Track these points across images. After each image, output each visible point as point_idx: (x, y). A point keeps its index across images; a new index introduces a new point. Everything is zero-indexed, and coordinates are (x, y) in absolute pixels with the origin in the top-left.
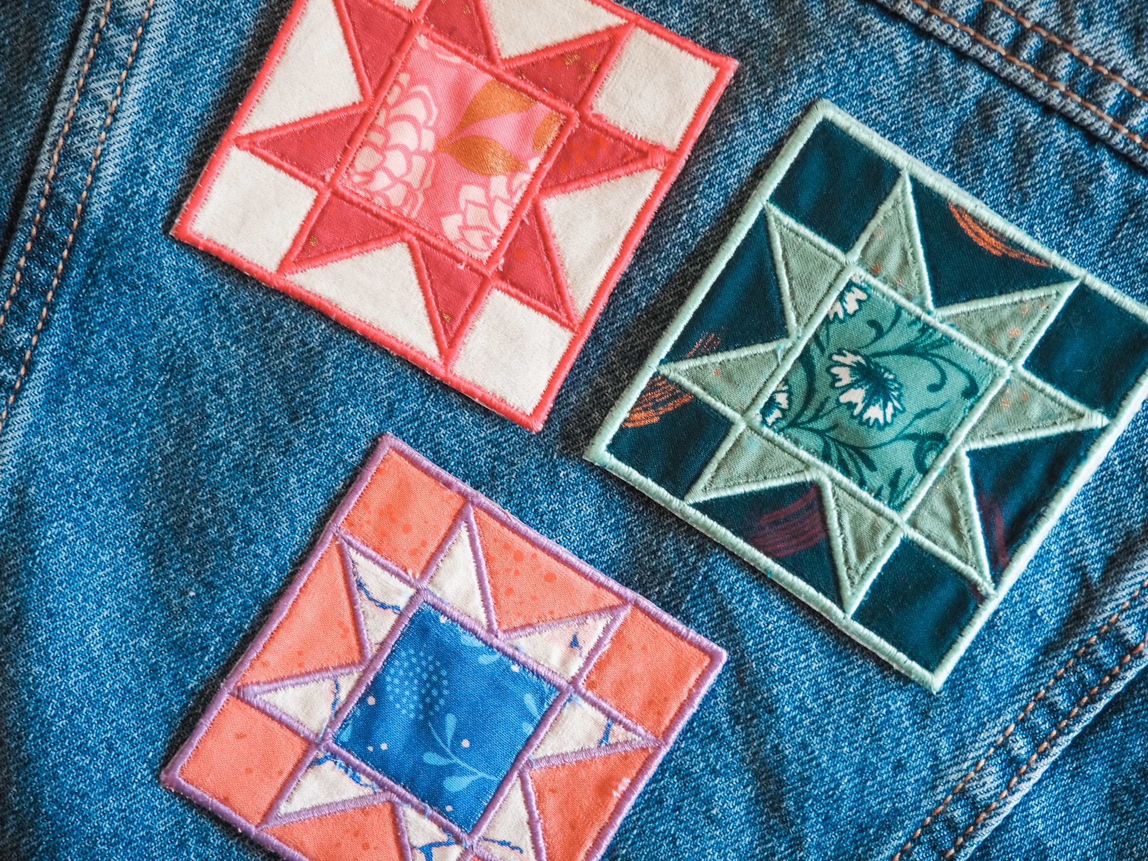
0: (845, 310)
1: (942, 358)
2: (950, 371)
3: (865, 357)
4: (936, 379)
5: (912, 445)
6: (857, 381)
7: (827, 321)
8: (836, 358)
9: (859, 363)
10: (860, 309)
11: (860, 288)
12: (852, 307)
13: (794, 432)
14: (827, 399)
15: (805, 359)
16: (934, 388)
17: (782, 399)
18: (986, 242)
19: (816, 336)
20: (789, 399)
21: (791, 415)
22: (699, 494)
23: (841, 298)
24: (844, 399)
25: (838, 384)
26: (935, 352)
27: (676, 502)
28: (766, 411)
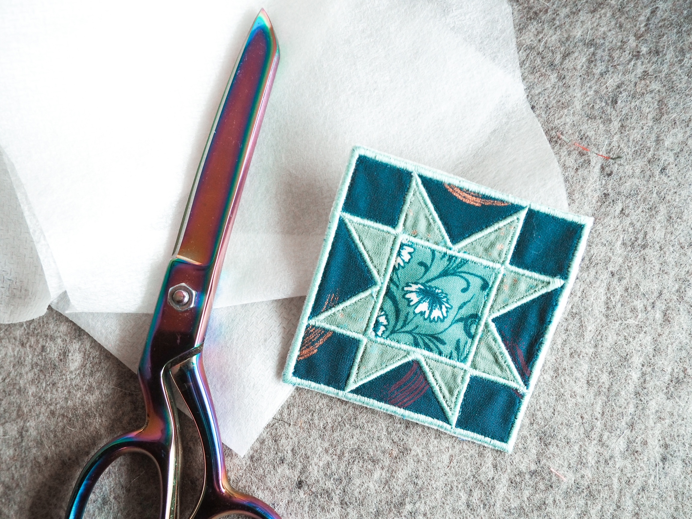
0: (403, 261)
1: (465, 272)
2: (470, 278)
3: (422, 284)
4: (464, 285)
5: (461, 325)
6: (422, 299)
7: (395, 269)
8: (406, 289)
9: (420, 289)
10: (412, 257)
11: (409, 246)
12: (407, 257)
13: (394, 336)
14: (408, 314)
15: (389, 293)
16: (464, 290)
17: (383, 320)
18: (470, 200)
19: (391, 280)
20: (387, 318)
21: (390, 328)
22: (352, 385)
23: (399, 254)
24: (417, 311)
25: (412, 304)
26: (460, 270)
27: (341, 393)
28: (376, 329)
